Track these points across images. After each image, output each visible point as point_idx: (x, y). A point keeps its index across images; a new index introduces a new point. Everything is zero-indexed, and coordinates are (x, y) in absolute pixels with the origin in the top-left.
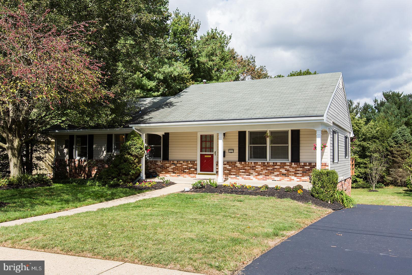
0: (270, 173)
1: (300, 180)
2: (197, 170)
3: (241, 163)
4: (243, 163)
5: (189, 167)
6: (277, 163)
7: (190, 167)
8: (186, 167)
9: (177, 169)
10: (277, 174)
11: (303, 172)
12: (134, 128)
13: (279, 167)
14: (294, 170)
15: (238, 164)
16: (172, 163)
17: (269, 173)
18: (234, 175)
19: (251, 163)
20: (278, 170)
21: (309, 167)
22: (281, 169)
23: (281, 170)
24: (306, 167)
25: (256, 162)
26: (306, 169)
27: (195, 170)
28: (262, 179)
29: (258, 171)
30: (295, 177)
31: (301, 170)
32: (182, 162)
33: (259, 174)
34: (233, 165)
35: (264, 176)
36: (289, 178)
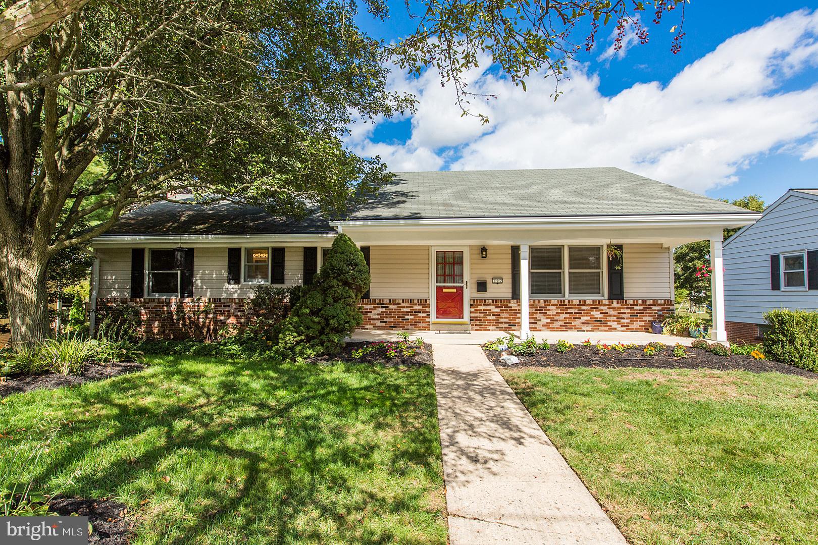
0: (574, 318)
1: (627, 329)
2: (430, 315)
5: (414, 310)
6: (585, 301)
7: (417, 310)
8: (408, 310)
9: (389, 315)
10: (586, 320)
11: (631, 316)
13: (589, 308)
14: (615, 313)
16: (378, 304)
17: (571, 318)
18: (505, 323)
19: (539, 302)
20: (588, 313)
21: (641, 308)
22: (593, 311)
23: (592, 313)
24: (636, 308)
25: (547, 300)
26: (637, 310)
27: (426, 315)
28: (559, 328)
29: (550, 315)
30: (618, 324)
31: (628, 313)
33: (553, 321)
34: (504, 305)
35: (562, 323)
36: (608, 326)
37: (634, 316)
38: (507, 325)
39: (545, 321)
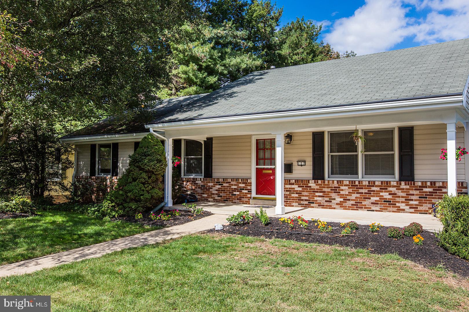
0: (364, 198)
1: (415, 211)
2: (251, 192)
3: (317, 182)
4: (320, 182)
5: (239, 187)
6: (374, 182)
7: (241, 187)
8: (235, 187)
9: (223, 191)
10: (376, 201)
11: (420, 197)
12: (151, 130)
13: (378, 189)
14: (404, 194)
15: (312, 184)
16: (217, 182)
17: (362, 198)
18: (306, 200)
19: (333, 183)
20: (377, 194)
21: (431, 190)
22: (382, 192)
23: (381, 194)
24: (425, 190)
25: (340, 181)
26: (426, 192)
27: (248, 192)
28: (351, 207)
29: (343, 195)
30: (406, 205)
31: (417, 195)
32: (230, 181)
33: (346, 200)
34: (305, 184)
35: (353, 202)
36: (396, 207)
37: (423, 198)
38: (307, 203)
39: (339, 200)
